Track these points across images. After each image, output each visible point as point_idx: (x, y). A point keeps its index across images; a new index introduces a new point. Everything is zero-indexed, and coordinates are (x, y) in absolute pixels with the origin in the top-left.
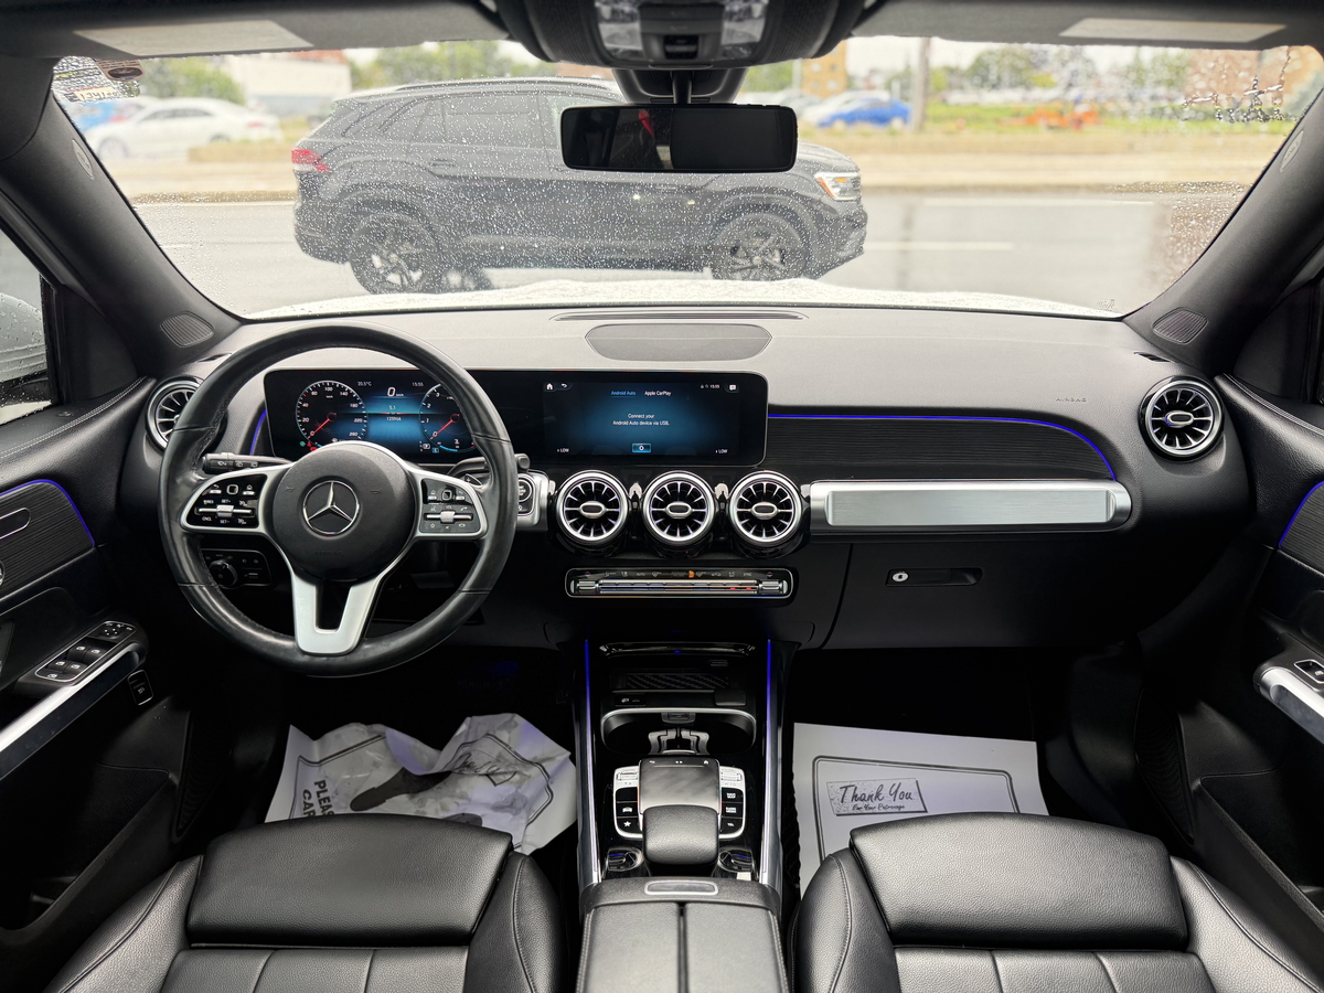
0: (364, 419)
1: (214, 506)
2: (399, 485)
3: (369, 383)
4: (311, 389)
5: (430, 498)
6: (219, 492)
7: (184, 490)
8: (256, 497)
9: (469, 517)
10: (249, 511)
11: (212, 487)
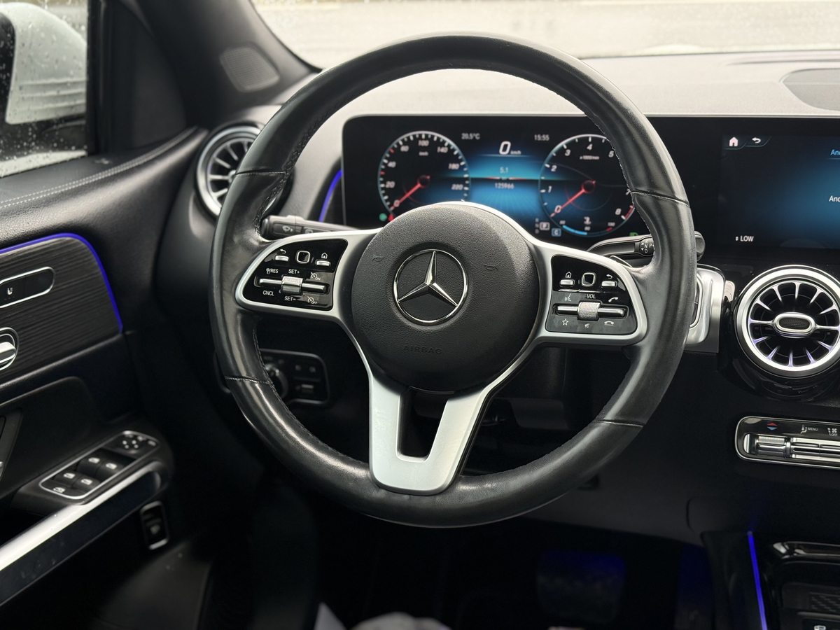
0: (465, 185)
1: (279, 277)
2: (521, 262)
3: (477, 136)
4: (401, 143)
5: (563, 282)
6: (286, 259)
7: (240, 254)
8: (332, 269)
9: (620, 312)
10: (321, 287)
11: (277, 251)
